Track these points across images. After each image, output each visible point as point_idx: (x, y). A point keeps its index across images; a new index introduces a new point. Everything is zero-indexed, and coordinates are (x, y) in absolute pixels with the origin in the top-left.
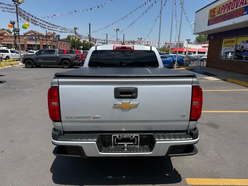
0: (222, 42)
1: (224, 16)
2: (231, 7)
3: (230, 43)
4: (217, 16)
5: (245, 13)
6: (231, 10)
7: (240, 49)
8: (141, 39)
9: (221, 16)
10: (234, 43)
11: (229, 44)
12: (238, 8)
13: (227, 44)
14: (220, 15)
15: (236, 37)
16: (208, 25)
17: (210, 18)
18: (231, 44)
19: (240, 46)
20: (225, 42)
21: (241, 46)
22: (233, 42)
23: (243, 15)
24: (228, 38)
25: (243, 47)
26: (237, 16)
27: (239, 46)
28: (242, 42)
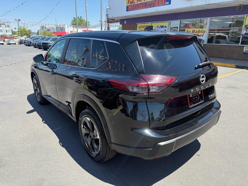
0: (137, 27)
1: (146, 4)
4: (136, 3)
8: (19, 20)
9: (142, 3)
13: (142, 29)
14: (140, 2)
15: (151, 23)
16: (127, 11)
17: (129, 4)
19: (155, 30)
23: (165, 5)
24: (142, 24)
26: (159, 5)
28: (157, 27)
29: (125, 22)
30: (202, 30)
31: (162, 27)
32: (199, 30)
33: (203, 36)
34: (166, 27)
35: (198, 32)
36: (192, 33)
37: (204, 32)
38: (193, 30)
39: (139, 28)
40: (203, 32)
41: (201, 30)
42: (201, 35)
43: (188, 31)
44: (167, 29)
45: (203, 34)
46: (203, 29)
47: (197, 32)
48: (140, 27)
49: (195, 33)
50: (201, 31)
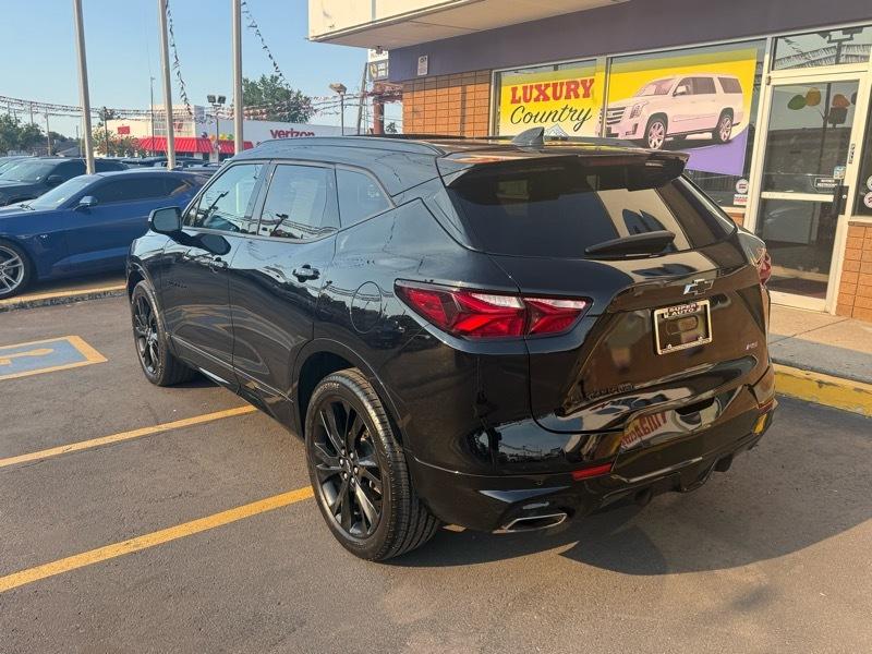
3: (556, 98)
7: (640, 135)
10: (586, 95)
11: (552, 105)
13: (533, 107)
15: (602, 60)
18: (563, 102)
19: (634, 114)
20: (514, 90)
21: (646, 114)
22: (581, 91)
25: (661, 118)
27: (628, 112)
28: (653, 88)
29: (422, 68)
31: (702, 86)
39: (514, 101)
44: (740, 104)
48: (520, 93)
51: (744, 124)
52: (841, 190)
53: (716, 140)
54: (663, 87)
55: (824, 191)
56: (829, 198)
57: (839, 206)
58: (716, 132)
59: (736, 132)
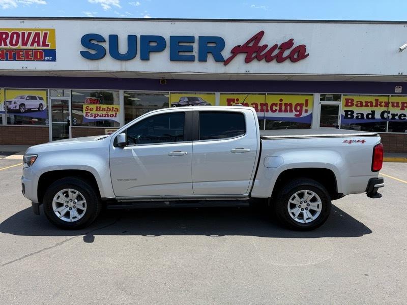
2: (8, 41)
5: (46, 58)
6: (9, 46)
7: (18, 108)
12: (28, 46)
15: (3, 89)
19: (15, 103)
21: (18, 104)
25: (23, 105)
27: (13, 102)
28: (20, 97)
30: (113, 108)
31: (34, 98)
32: (108, 107)
33: (116, 116)
34: (41, 99)
35: (107, 111)
36: (97, 110)
37: (117, 111)
38: (97, 107)
40: (115, 111)
41: (110, 106)
42: (113, 115)
43: (89, 108)
44: (44, 103)
45: (116, 114)
46: (115, 107)
47: (105, 111)
49: (102, 110)
50: (111, 108)
51: (46, 107)
52: (69, 121)
53: (39, 110)
54: (23, 97)
55: (65, 121)
56: (67, 123)
57: (69, 124)
58: (39, 108)
59: (44, 109)
